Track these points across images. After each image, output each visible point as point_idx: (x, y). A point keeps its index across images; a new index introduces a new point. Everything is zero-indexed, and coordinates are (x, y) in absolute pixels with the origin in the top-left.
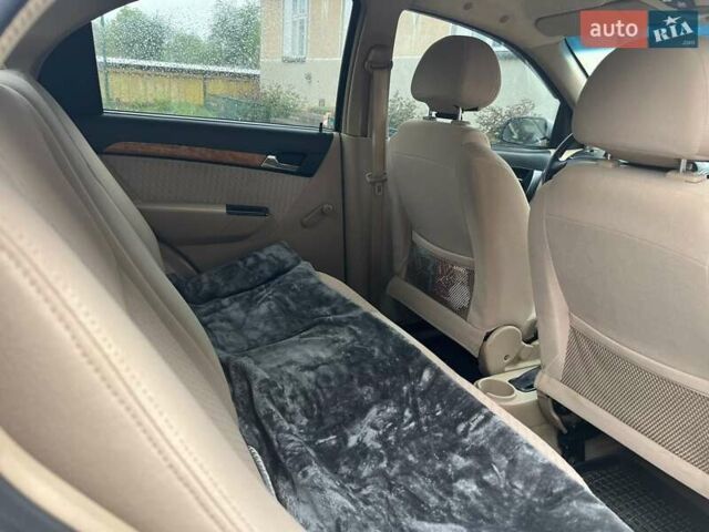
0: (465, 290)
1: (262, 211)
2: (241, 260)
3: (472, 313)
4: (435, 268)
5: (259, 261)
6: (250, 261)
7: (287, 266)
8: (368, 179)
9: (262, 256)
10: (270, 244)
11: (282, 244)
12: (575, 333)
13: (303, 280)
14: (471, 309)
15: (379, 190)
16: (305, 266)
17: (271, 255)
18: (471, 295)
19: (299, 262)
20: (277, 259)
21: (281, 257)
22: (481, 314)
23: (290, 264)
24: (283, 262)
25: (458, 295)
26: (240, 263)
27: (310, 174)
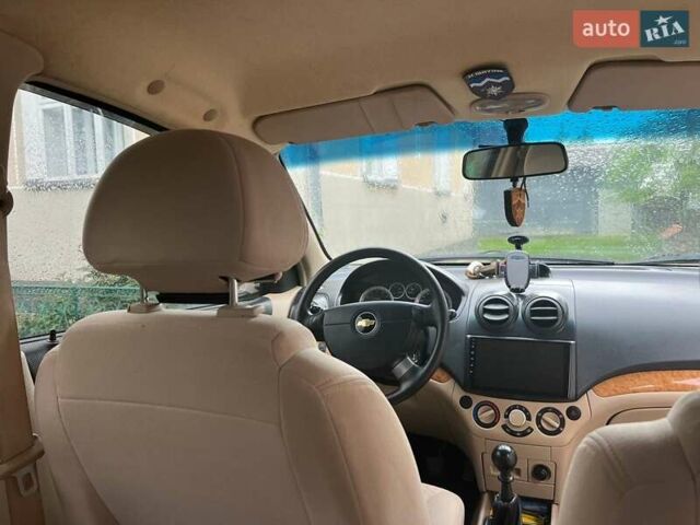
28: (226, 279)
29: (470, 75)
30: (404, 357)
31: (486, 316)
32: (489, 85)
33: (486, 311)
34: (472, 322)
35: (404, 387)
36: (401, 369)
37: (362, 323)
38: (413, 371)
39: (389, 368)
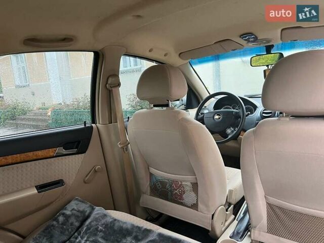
0: (193, 194)
1: (59, 183)
2: (54, 220)
3: (200, 206)
4: (171, 186)
5: (67, 217)
6: (61, 219)
7: (87, 214)
8: (120, 146)
9: (68, 212)
10: (69, 202)
11: (77, 199)
12: (270, 206)
13: (103, 221)
14: (199, 203)
15: (126, 151)
16: (99, 210)
17: (73, 209)
18: (197, 196)
19: (93, 209)
20: (78, 211)
21: (81, 209)
22: (207, 206)
23: (88, 212)
24: (83, 212)
25: (189, 197)
26: (55, 223)
27: (84, 152)
28: (168, 101)
29: (242, 36)
30: (230, 127)
31: (264, 115)
32: (249, 38)
33: (264, 113)
34: (259, 117)
35: (230, 137)
36: (229, 131)
37: (217, 117)
38: (232, 132)
39: (225, 131)
